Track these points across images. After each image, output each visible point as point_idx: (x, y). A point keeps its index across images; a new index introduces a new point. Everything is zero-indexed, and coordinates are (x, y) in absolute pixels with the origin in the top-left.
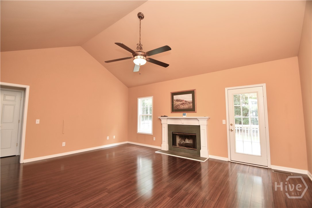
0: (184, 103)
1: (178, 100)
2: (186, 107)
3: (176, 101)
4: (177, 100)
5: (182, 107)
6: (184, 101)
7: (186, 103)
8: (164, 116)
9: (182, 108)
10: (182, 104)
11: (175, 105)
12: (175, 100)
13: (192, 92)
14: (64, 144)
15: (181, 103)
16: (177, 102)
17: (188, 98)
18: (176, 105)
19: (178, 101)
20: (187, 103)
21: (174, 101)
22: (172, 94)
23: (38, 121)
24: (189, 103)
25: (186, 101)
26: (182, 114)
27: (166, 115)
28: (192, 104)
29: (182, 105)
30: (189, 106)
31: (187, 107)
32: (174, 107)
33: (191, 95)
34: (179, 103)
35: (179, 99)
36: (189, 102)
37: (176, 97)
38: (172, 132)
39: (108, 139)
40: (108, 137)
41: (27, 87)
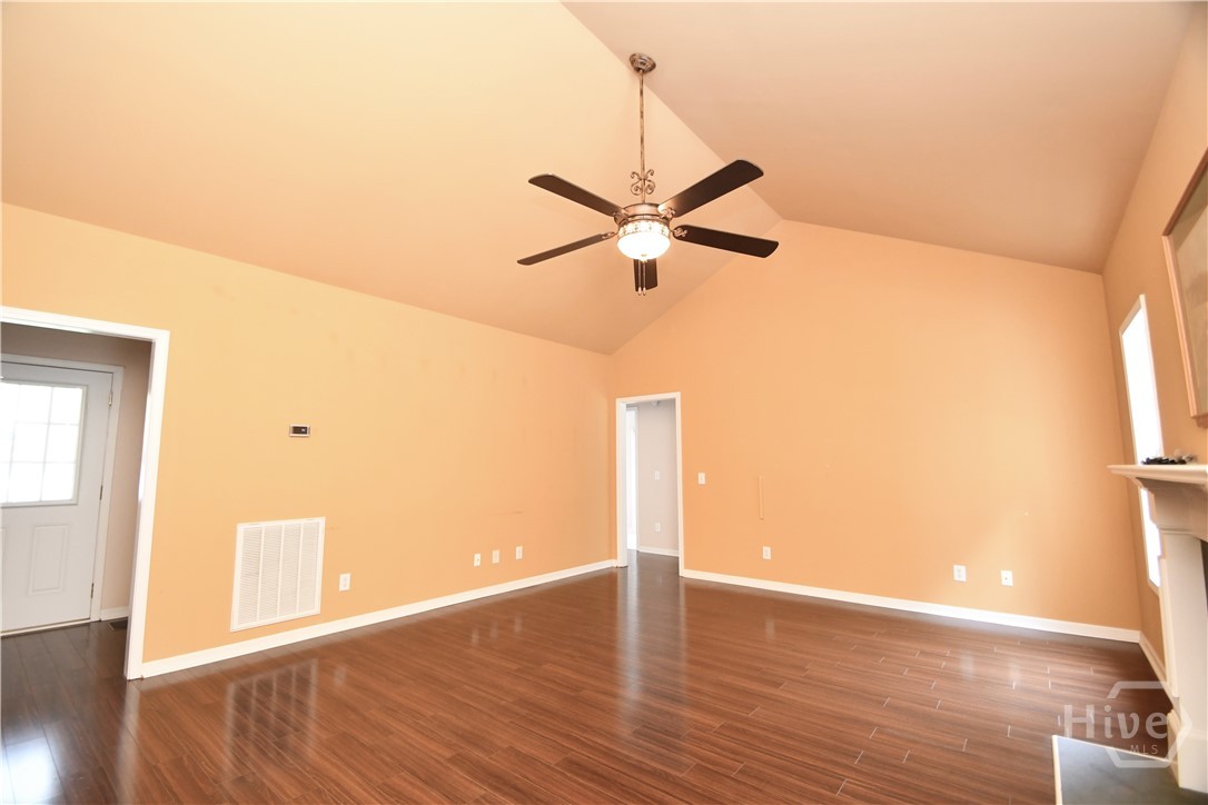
14: (767, 553)
22: (1169, 237)
23: (702, 478)
39: (963, 579)
40: (956, 567)
41: (677, 395)
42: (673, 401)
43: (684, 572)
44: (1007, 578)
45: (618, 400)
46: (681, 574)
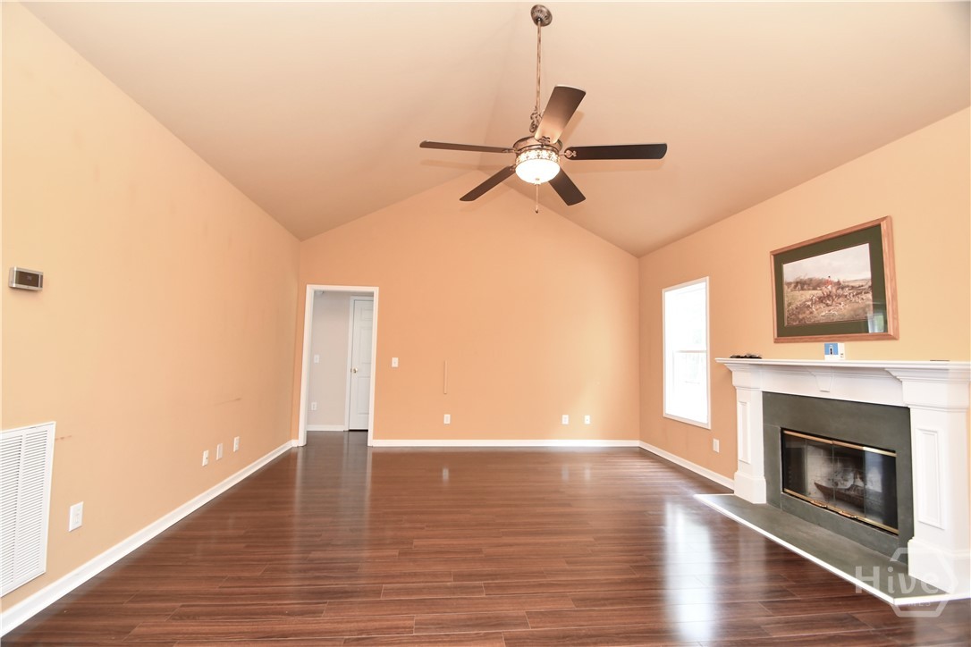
0: (829, 296)
1: (802, 284)
2: (840, 310)
3: (795, 287)
4: (797, 283)
5: (822, 313)
6: (831, 283)
7: (840, 292)
8: (745, 357)
9: (823, 320)
10: (821, 300)
11: (790, 304)
12: (789, 284)
13: (871, 235)
14: (447, 419)
15: (818, 293)
16: (797, 293)
17: (852, 265)
18: (794, 306)
19: (802, 289)
20: (846, 291)
21: (785, 287)
22: (775, 256)
23: (395, 362)
24: (858, 290)
25: (839, 285)
26: (821, 346)
27: (753, 354)
28: (870, 296)
29: (822, 306)
30: (856, 306)
31: (844, 311)
32: (786, 314)
33: (864, 250)
34: (809, 294)
35: (804, 276)
36: (853, 287)
37: (792, 271)
38: (783, 429)
39: (567, 423)
40: (564, 416)
41: (376, 290)
42: (371, 294)
43: (373, 442)
44: (588, 420)
45: (308, 286)
46: (369, 445)
